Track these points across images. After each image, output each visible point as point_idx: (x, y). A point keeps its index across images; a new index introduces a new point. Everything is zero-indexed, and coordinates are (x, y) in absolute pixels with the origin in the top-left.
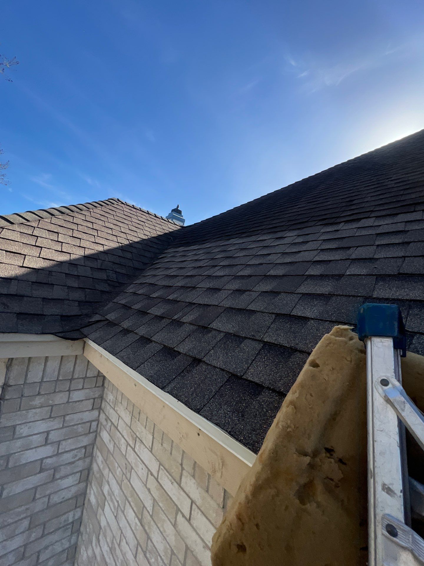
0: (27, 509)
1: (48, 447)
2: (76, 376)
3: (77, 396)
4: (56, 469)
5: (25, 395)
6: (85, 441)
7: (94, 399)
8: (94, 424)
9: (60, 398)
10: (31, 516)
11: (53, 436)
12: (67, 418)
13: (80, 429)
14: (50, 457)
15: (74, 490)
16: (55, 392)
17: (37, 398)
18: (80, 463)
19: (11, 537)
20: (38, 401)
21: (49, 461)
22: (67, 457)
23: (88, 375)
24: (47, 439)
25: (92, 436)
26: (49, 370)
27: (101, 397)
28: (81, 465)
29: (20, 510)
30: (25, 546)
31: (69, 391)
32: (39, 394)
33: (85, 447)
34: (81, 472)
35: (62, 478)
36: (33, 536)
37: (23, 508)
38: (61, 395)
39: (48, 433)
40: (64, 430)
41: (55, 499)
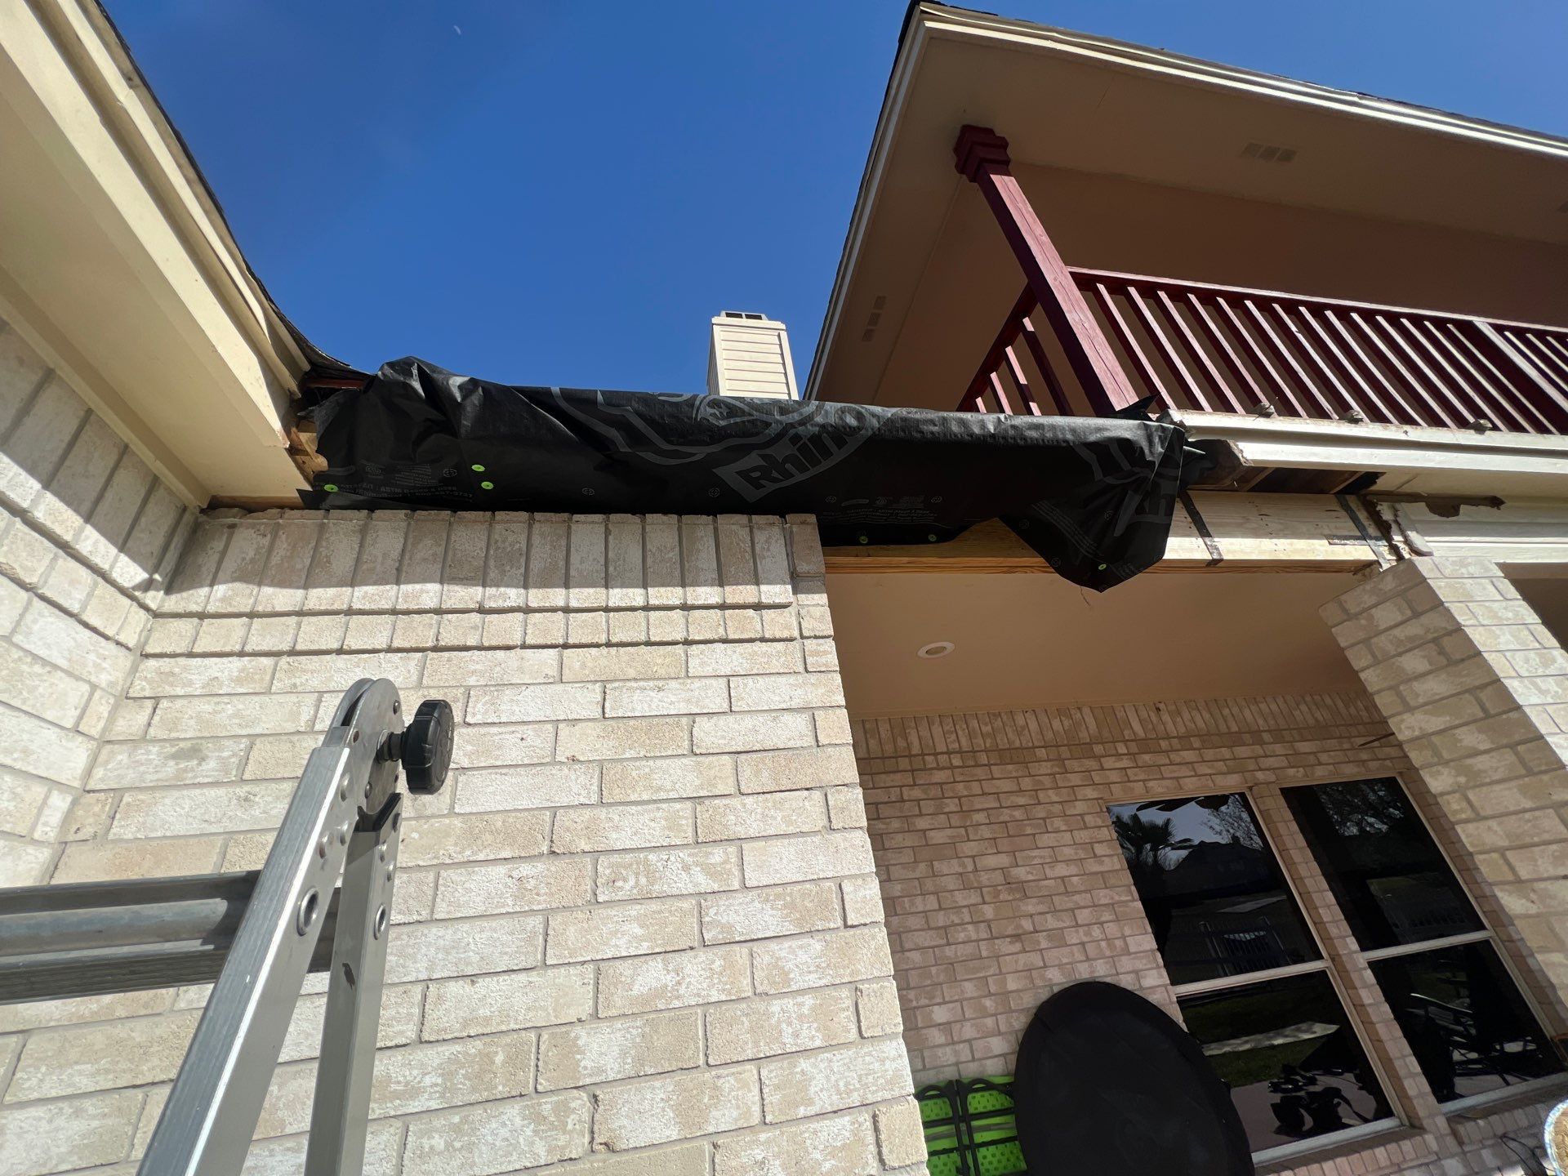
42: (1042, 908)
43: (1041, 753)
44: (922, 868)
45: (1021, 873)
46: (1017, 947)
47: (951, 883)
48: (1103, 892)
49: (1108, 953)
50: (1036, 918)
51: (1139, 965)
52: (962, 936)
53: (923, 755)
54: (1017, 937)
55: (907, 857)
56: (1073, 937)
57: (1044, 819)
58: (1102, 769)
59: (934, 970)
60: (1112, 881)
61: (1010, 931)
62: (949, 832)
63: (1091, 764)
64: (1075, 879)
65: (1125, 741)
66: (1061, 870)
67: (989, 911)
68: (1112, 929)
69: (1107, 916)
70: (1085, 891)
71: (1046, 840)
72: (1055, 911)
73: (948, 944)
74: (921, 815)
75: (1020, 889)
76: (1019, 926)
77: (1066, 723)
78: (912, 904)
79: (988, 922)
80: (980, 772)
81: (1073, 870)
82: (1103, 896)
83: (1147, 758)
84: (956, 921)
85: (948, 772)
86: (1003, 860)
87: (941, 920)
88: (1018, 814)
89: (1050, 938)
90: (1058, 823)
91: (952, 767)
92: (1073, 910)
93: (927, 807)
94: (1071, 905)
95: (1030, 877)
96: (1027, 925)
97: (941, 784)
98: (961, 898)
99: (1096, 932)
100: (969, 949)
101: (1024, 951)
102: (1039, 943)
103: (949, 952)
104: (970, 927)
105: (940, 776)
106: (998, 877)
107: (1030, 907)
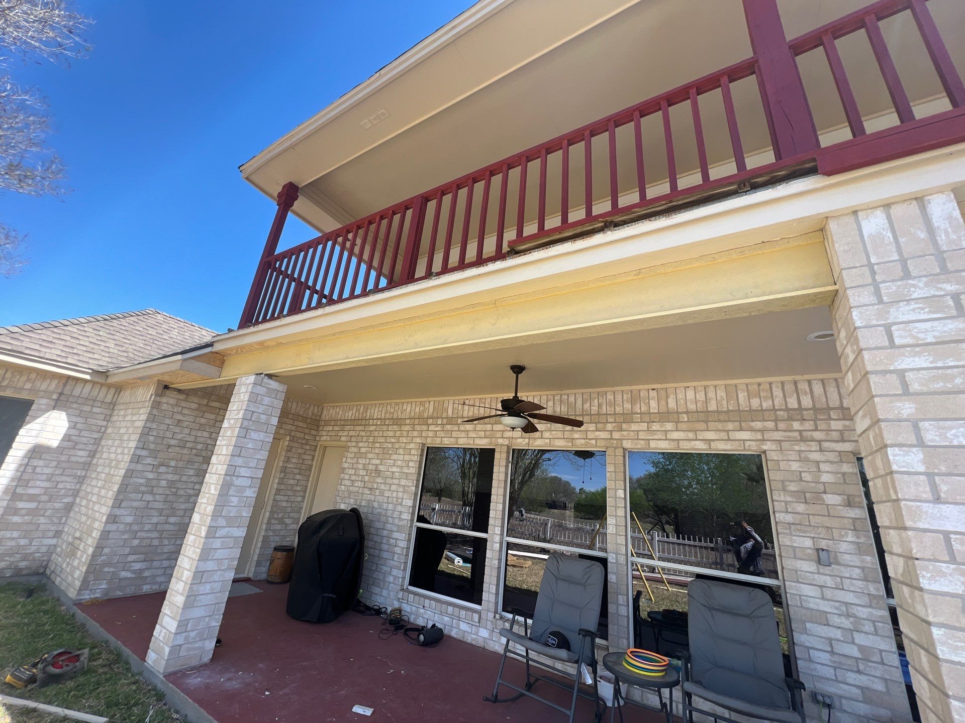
0: (57, 457)
1: (74, 430)
2: (98, 399)
3: (95, 410)
4: (76, 443)
5: (70, 400)
6: (96, 435)
7: (106, 415)
8: (103, 429)
9: (87, 408)
10: (58, 461)
11: (79, 426)
12: (88, 419)
13: (94, 428)
14: (75, 436)
15: (84, 459)
16: (84, 404)
17: (75, 404)
18: (91, 446)
19: (47, 466)
20: (75, 406)
21: (74, 437)
22: (84, 440)
23: (105, 401)
24: (75, 426)
25: (100, 434)
26: (84, 392)
27: (111, 416)
28: (90, 447)
29: (54, 455)
30: (52, 475)
31: (92, 406)
32: (76, 402)
33: (95, 439)
34: (90, 451)
35: (78, 449)
36: (57, 472)
37: (56, 455)
38: (88, 407)
39: (76, 423)
40: (85, 425)
41: (73, 459)
42: (382, 481)
43: (408, 421)
44: (355, 460)
45: (381, 468)
46: (369, 492)
47: (360, 466)
48: (403, 480)
49: (395, 503)
50: (379, 484)
51: (403, 510)
52: (356, 485)
53: (369, 419)
54: (371, 489)
55: (352, 456)
56: (387, 494)
57: (397, 449)
58: (428, 430)
59: (346, 493)
60: (409, 477)
61: (369, 487)
62: (367, 449)
63: (425, 428)
64: (397, 474)
65: (442, 418)
66: (394, 469)
67: (367, 478)
68: (400, 495)
69: (401, 489)
70: (398, 479)
71: (394, 457)
72: (385, 483)
73: (352, 486)
74: (362, 442)
75: (378, 472)
76: (373, 485)
77: (421, 409)
78: (349, 471)
79: (365, 482)
80: (385, 428)
81: (398, 470)
82: (403, 482)
83: (449, 427)
84: (357, 479)
85: (375, 427)
86: (378, 462)
87: (353, 478)
88: (390, 446)
89: (380, 492)
90: (401, 451)
91: (377, 425)
92: (391, 484)
93: (365, 439)
94: (391, 483)
95: (383, 470)
96: (375, 486)
97: (371, 431)
98: (362, 472)
99: (395, 494)
100: (356, 489)
101: (371, 494)
102: (376, 493)
103: (351, 488)
104: (360, 482)
105: (372, 428)
106: (374, 467)
107: (379, 480)
